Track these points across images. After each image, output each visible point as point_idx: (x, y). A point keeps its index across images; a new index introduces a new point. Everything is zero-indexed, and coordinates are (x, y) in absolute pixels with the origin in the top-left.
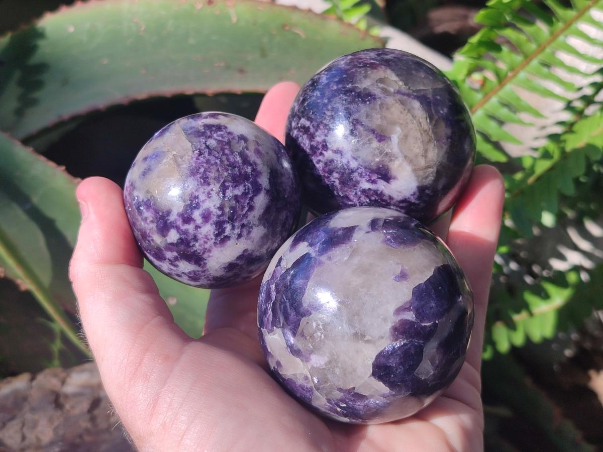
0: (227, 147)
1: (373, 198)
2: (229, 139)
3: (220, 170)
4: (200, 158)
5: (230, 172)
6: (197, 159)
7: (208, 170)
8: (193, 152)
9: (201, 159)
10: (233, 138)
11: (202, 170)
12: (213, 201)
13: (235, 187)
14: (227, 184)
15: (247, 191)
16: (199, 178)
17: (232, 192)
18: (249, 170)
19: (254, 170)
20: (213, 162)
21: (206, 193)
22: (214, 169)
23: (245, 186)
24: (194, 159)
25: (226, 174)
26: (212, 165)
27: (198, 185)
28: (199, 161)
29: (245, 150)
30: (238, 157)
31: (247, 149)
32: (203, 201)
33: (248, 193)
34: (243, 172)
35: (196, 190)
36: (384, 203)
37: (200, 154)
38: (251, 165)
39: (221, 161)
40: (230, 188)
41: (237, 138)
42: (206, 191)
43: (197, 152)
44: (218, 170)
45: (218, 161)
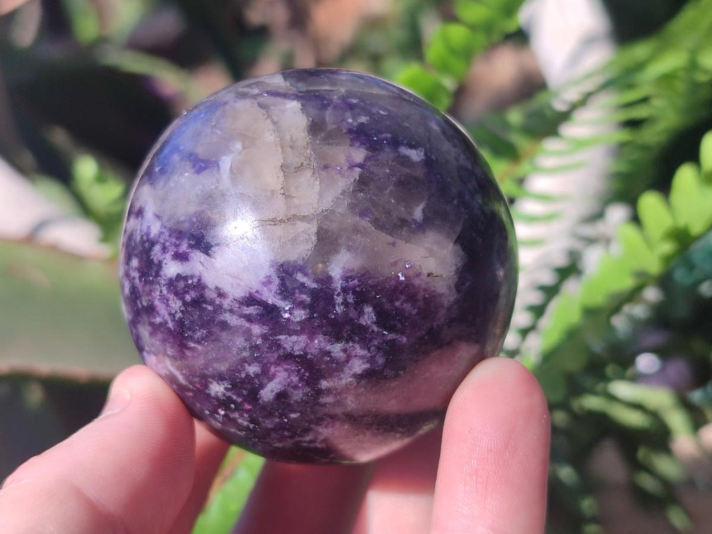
1: (188, 298)
36: (210, 308)
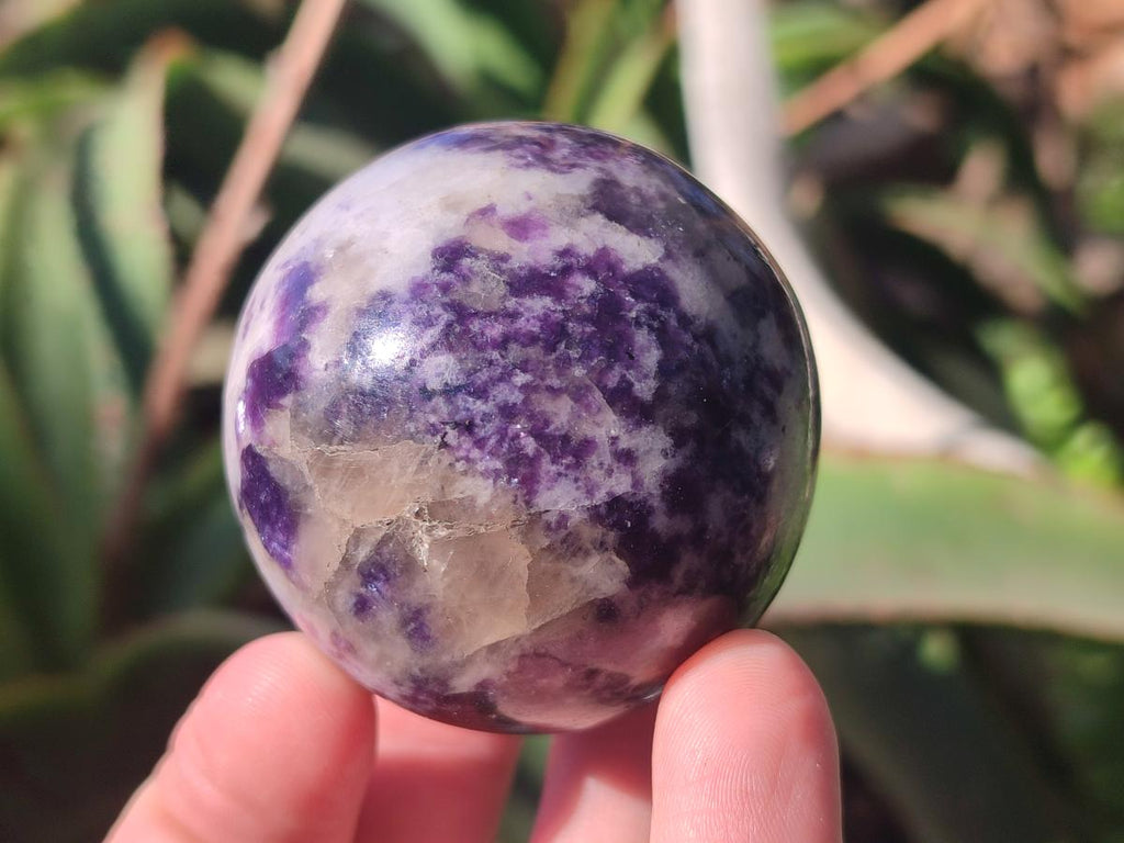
0: (475, 326)
2: (446, 306)
3: (556, 382)
4: (482, 433)
5: (574, 354)
6: (480, 443)
7: (540, 424)
8: (444, 445)
9: (487, 430)
10: (445, 288)
11: (530, 445)
12: (647, 452)
13: (632, 357)
14: (612, 380)
15: (656, 324)
16: (554, 468)
17: (646, 376)
18: (588, 285)
19: (590, 269)
20: (516, 398)
21: (615, 465)
22: (545, 404)
23: (638, 324)
24: (475, 453)
25: (578, 372)
26: (526, 402)
27: (576, 480)
28: (492, 441)
29: (504, 266)
30: (528, 302)
31: (504, 258)
32: (637, 483)
33: (664, 323)
34: (587, 309)
35: (590, 492)
37: (467, 427)
38: (567, 271)
39: (524, 367)
40: (631, 375)
41: (445, 277)
42: (608, 459)
43: (452, 436)
44: (554, 392)
45: (521, 378)
